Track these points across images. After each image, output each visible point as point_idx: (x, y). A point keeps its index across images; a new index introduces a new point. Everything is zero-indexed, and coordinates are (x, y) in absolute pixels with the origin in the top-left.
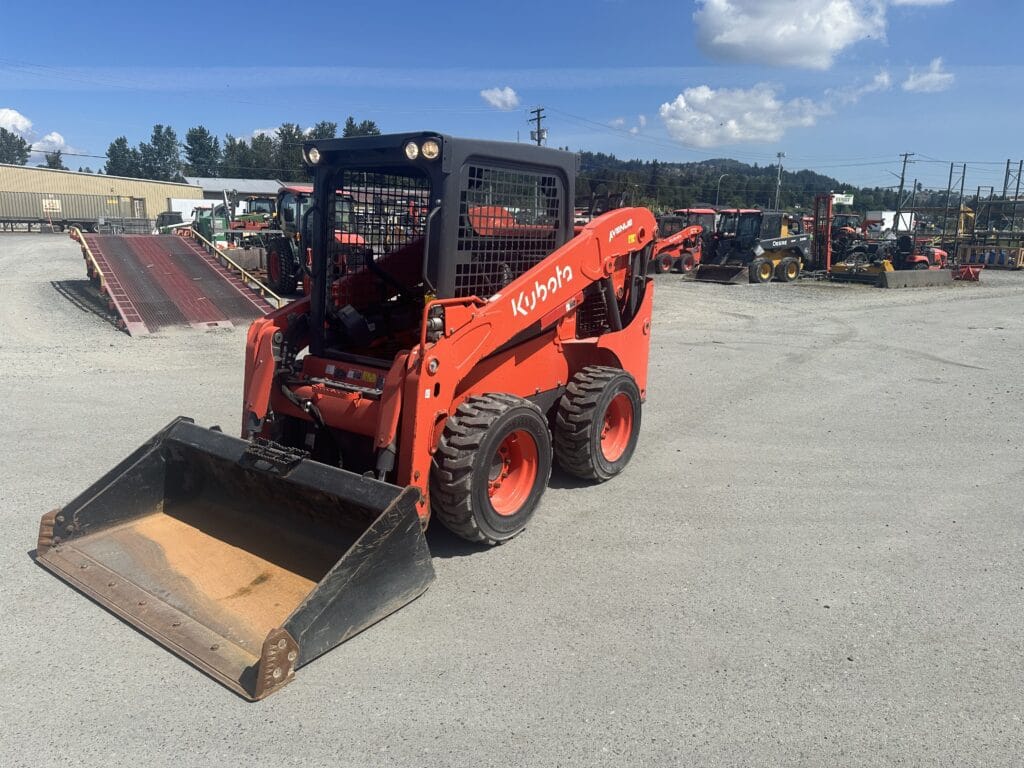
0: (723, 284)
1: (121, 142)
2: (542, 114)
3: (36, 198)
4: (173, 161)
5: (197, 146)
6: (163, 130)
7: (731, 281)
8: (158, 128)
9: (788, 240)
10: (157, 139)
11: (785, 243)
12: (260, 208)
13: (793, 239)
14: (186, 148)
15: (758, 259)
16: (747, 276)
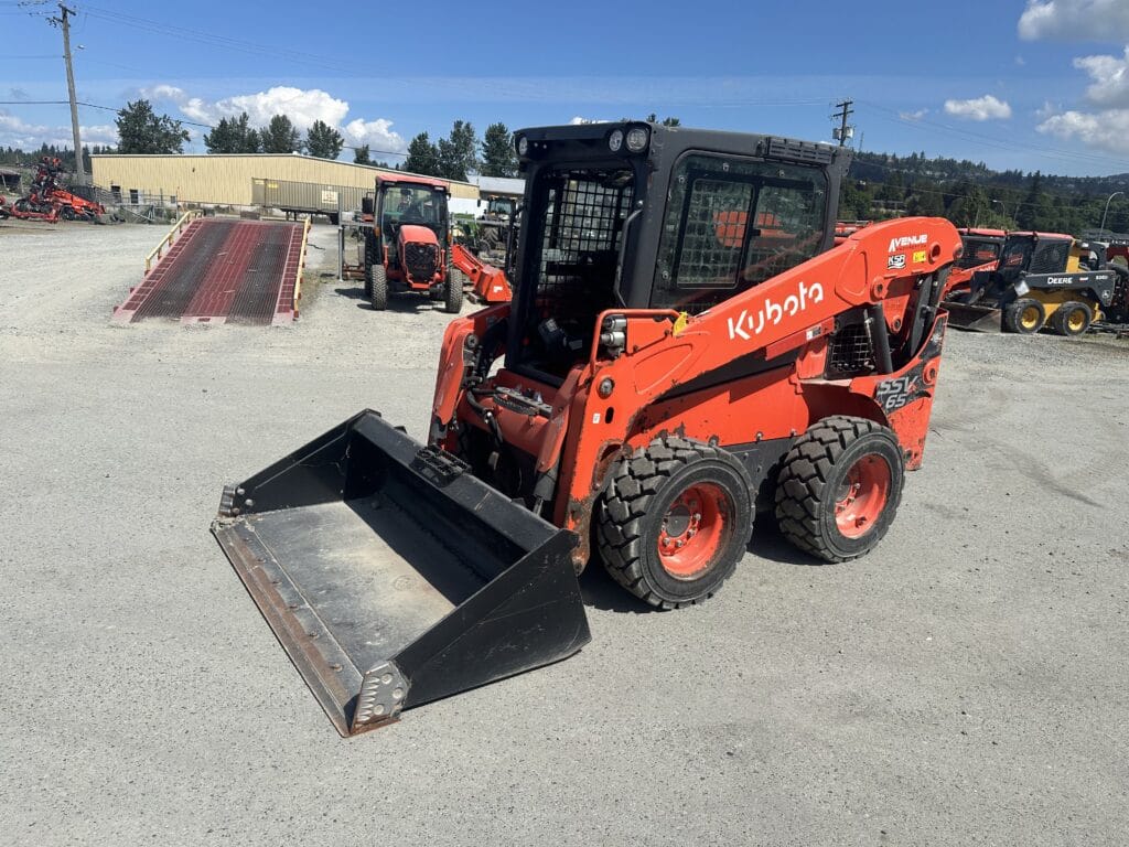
0: (959, 329)
1: (423, 137)
2: (849, 108)
3: (315, 189)
4: (469, 160)
5: (494, 145)
6: (463, 126)
7: (970, 327)
8: (458, 124)
9: (1076, 277)
10: (456, 136)
11: (1069, 281)
12: (500, 209)
13: (1084, 276)
14: (484, 145)
15: (1021, 301)
16: (999, 322)
